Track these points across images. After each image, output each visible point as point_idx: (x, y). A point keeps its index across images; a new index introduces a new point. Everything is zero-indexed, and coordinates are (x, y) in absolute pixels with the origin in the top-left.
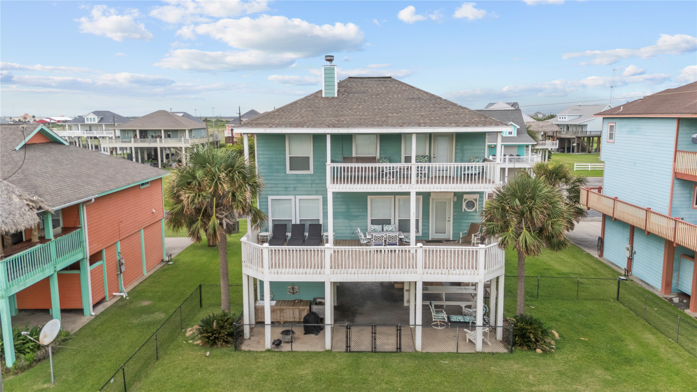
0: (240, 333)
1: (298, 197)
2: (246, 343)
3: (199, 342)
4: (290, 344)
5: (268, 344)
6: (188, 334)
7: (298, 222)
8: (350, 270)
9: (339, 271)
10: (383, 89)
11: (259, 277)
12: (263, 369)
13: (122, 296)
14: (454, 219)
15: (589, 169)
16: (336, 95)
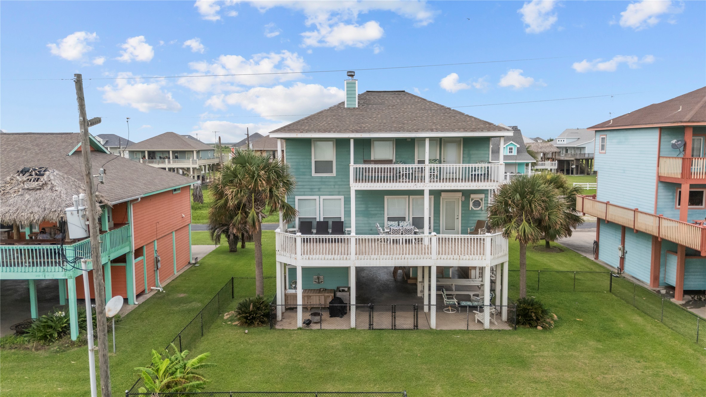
0: (275, 316)
1: (322, 197)
2: (278, 323)
3: (237, 323)
4: (319, 325)
5: (300, 324)
6: (226, 317)
7: (322, 220)
8: (373, 256)
9: (363, 257)
10: (398, 101)
11: (293, 263)
12: (297, 341)
13: (159, 290)
14: (462, 217)
15: (588, 189)
16: (357, 106)
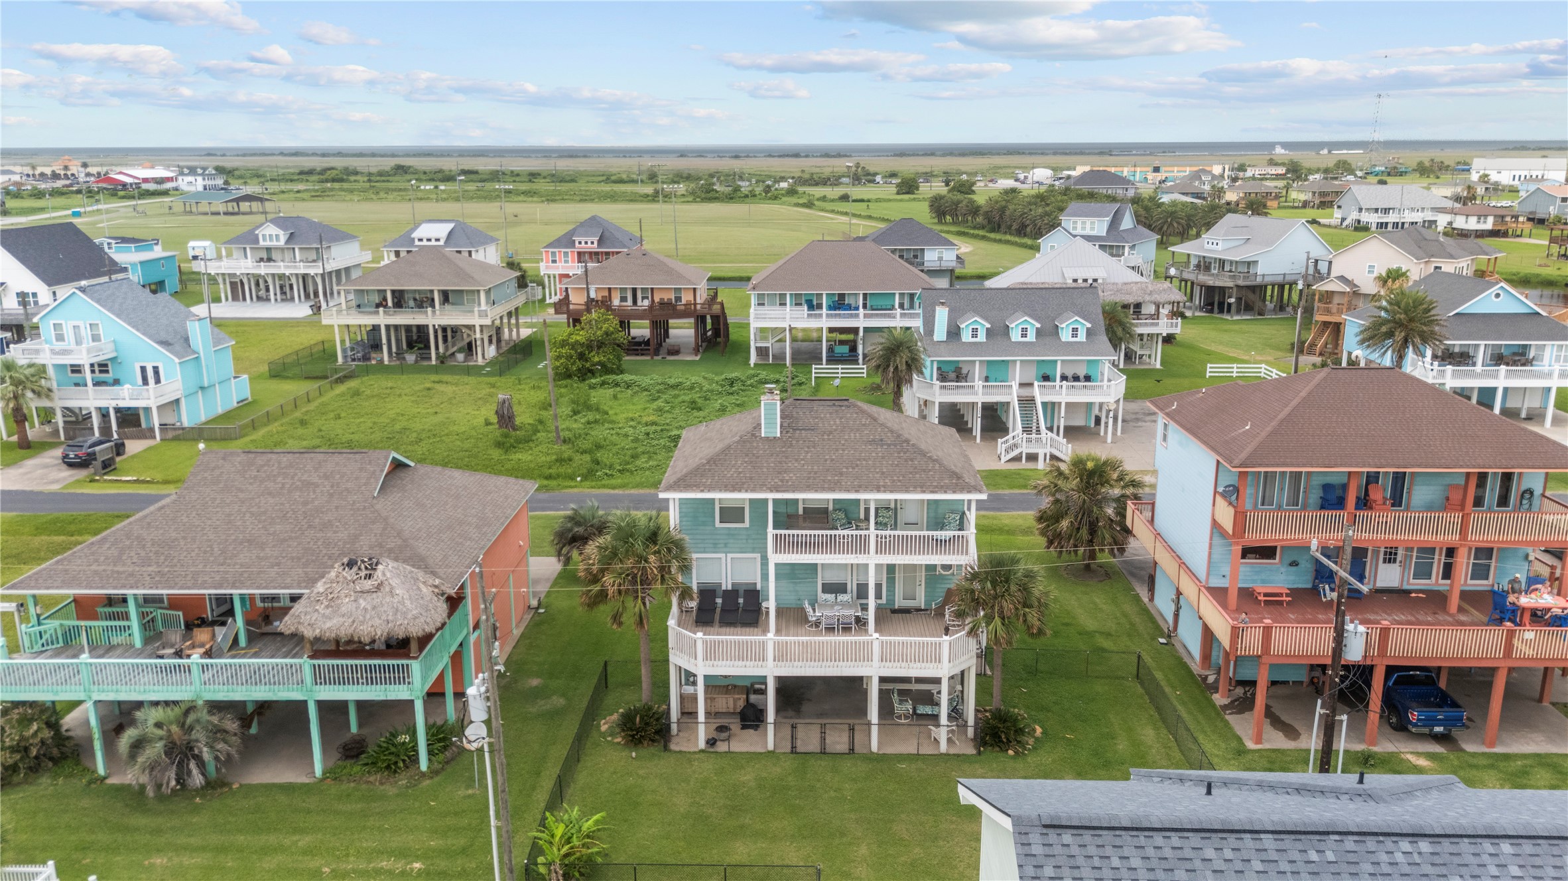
0: (668, 727)
1: (730, 556)
2: (674, 740)
3: (619, 740)
4: (727, 743)
5: (702, 744)
6: (604, 728)
7: (730, 588)
8: (796, 663)
9: (783, 664)
10: (838, 421)
11: (692, 670)
12: (701, 773)
13: (500, 671)
14: (926, 583)
15: (1235, 375)
16: (779, 435)
